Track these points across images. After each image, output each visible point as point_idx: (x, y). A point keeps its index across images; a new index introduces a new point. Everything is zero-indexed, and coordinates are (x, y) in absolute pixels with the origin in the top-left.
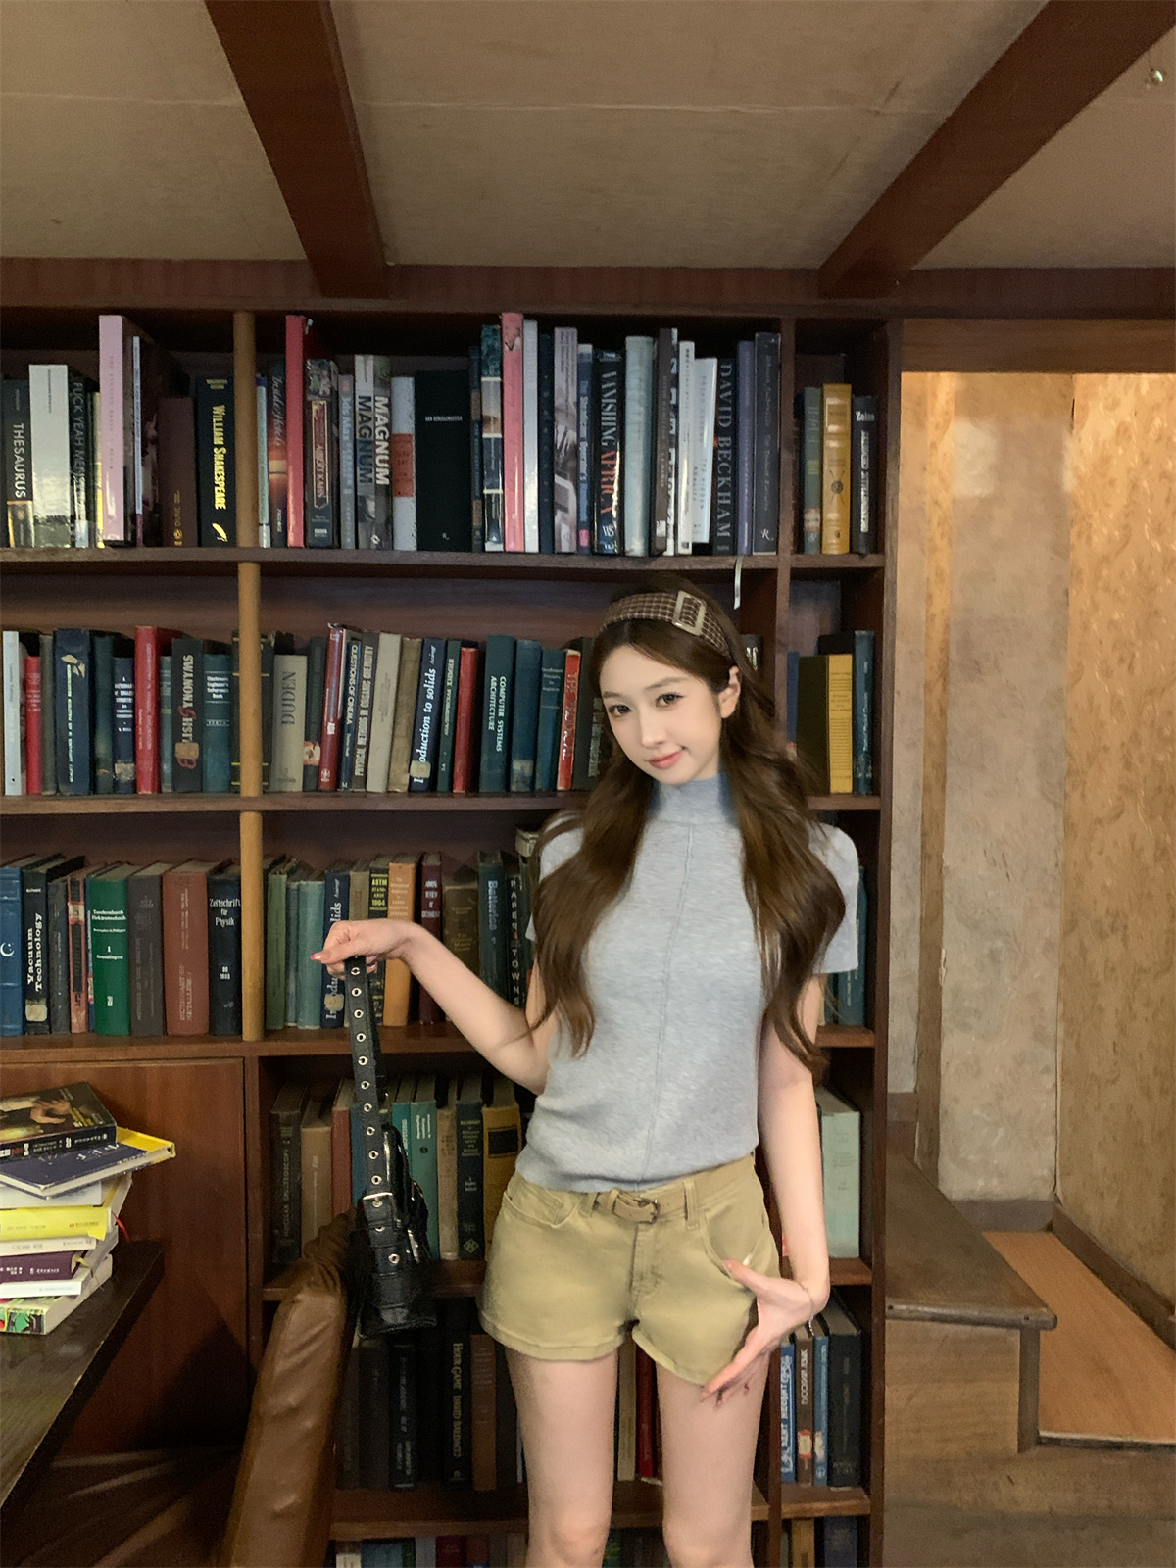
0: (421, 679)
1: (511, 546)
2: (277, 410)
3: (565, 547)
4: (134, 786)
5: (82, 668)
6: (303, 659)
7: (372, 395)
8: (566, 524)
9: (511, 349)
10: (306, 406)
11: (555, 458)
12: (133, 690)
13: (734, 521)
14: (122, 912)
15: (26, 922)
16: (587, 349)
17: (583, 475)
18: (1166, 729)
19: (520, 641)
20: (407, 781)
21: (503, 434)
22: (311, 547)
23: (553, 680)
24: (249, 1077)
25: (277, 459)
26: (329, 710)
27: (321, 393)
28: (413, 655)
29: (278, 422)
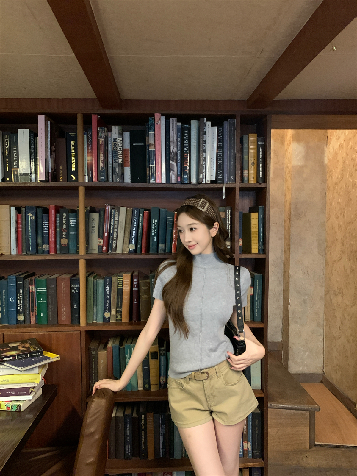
0: (132, 220)
1: (158, 181)
2: (90, 142)
3: (173, 181)
4: (49, 252)
5: (34, 217)
6: (98, 214)
7: (117, 138)
8: (174, 175)
9: (157, 124)
10: (98, 141)
11: (170, 155)
12: (48, 223)
13: (223, 173)
14: (45, 289)
15: (18, 292)
16: (180, 124)
17: (179, 161)
18: (353, 234)
19: (161, 209)
20: (128, 250)
21: (155, 148)
22: (100, 182)
23: (170, 220)
24: (82, 337)
25: (90, 156)
26: (105, 229)
27: (102, 137)
28: (130, 213)
29: (90, 145)
